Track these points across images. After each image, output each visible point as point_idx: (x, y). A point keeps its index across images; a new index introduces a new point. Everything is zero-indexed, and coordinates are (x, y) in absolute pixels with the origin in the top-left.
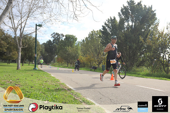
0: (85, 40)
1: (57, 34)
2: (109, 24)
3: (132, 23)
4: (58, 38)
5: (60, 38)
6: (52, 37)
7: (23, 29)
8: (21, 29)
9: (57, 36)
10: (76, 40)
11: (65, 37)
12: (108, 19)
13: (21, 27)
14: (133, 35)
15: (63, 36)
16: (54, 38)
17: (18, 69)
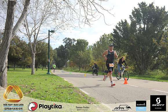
0: (96, 44)
1: (69, 39)
2: (120, 27)
3: (144, 26)
4: (70, 43)
5: (71, 43)
6: (64, 42)
7: (37, 35)
8: (34, 36)
9: (68, 41)
10: (88, 45)
11: (76, 42)
12: (120, 22)
13: (35, 34)
14: (146, 37)
15: (75, 41)
16: (65, 43)
17: (32, 74)
